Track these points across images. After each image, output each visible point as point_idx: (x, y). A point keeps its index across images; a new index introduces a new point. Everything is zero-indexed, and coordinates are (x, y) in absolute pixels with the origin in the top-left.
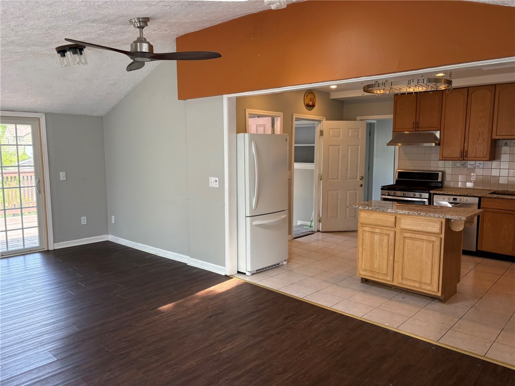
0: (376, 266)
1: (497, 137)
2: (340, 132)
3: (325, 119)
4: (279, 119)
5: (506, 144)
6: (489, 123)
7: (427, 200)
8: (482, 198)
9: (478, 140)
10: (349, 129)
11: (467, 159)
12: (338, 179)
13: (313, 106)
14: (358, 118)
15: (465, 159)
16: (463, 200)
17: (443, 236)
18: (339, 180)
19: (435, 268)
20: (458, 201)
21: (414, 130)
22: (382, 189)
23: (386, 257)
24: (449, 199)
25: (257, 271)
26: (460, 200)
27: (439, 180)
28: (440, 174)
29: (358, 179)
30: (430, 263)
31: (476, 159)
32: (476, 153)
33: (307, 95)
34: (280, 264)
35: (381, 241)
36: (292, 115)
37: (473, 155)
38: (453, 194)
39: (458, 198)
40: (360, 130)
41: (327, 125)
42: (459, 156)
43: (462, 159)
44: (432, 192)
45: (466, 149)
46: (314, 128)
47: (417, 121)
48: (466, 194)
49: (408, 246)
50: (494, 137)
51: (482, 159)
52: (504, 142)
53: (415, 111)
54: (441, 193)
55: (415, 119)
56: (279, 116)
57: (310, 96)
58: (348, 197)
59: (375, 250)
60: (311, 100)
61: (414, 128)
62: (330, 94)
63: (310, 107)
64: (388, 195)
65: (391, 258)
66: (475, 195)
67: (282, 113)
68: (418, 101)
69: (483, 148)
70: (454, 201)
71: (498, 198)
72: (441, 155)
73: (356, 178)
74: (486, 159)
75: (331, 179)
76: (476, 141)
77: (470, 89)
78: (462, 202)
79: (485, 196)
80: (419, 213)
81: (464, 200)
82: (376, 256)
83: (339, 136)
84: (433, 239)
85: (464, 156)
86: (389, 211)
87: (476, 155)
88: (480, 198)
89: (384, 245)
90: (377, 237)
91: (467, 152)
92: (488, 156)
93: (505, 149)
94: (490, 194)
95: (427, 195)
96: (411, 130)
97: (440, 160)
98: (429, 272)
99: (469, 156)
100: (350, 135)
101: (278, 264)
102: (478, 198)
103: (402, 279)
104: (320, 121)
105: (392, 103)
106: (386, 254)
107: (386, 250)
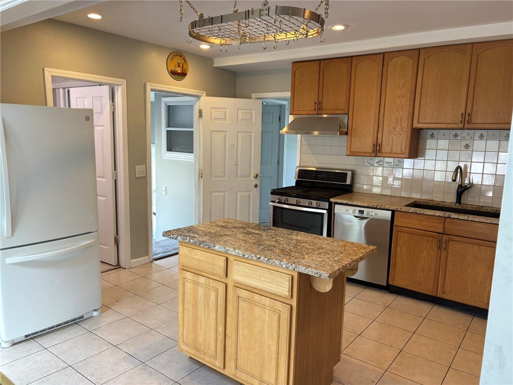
0: (201, 339)
1: (419, 126)
2: (225, 113)
3: (205, 94)
4: (120, 88)
5: (432, 136)
6: (410, 105)
7: (325, 212)
8: (396, 212)
9: (395, 128)
10: (238, 110)
11: (380, 155)
12: (224, 176)
13: (183, 74)
14: (253, 95)
15: (378, 155)
16: (371, 214)
17: (294, 303)
18: (227, 178)
19: (282, 359)
20: (365, 215)
21: (316, 112)
22: (272, 193)
23: (213, 326)
24: (354, 212)
25: (26, 336)
26: (368, 213)
27: (348, 182)
28: (349, 173)
29: (252, 177)
30: (274, 348)
31: (391, 155)
32: (392, 147)
33: (172, 58)
34: (85, 318)
35: (207, 297)
36: (145, 85)
37: (388, 150)
38: (359, 204)
39: (365, 210)
40: (254, 111)
41: (207, 103)
42: (371, 151)
43: (374, 154)
44: (332, 200)
45: (379, 141)
46: (192, 107)
47: (320, 100)
48: (375, 205)
49: (243, 313)
50: (416, 125)
51: (400, 156)
52: (430, 132)
53: (317, 86)
54: (345, 202)
55: (317, 97)
56: (120, 85)
57: (177, 60)
58: (239, 201)
59: (200, 313)
60: (179, 66)
61: (315, 110)
62: (213, 60)
63: (179, 75)
64: (278, 203)
65: (221, 329)
66: (387, 207)
67: (125, 81)
68: (321, 71)
69: (399, 140)
70: (360, 215)
71: (416, 213)
72: (349, 148)
73: (249, 176)
74: (404, 156)
75: (216, 176)
76: (393, 130)
77: (386, 55)
78: (371, 217)
79: (399, 209)
80: (258, 256)
81: (373, 214)
82: (201, 323)
83: (225, 119)
84: (279, 306)
85: (377, 151)
86: (217, 247)
87: (392, 151)
88: (393, 212)
89: (211, 306)
90: (201, 292)
91: (381, 145)
92: (407, 151)
93: (430, 143)
94: (406, 206)
95: (326, 205)
96: (312, 112)
97: (347, 155)
98: (274, 364)
99: (383, 151)
100: (240, 118)
101: (82, 317)
102: (390, 212)
103: (236, 367)
104: (198, 97)
105: (290, 75)
106: (214, 321)
107: (214, 315)
